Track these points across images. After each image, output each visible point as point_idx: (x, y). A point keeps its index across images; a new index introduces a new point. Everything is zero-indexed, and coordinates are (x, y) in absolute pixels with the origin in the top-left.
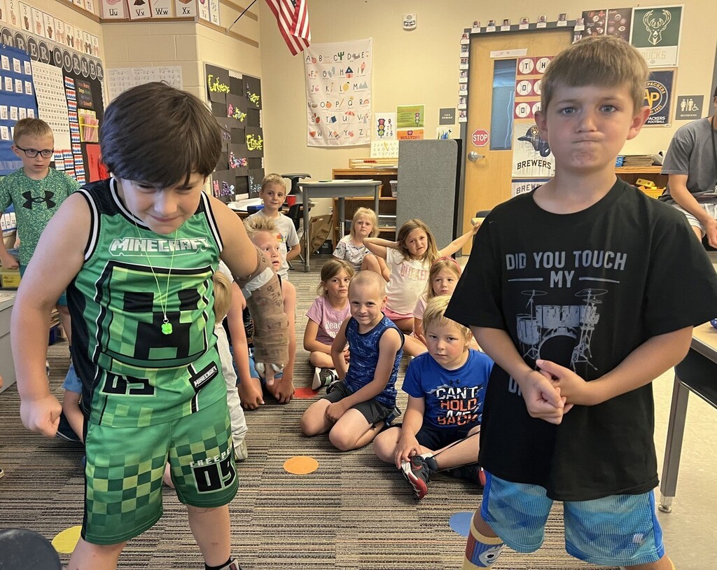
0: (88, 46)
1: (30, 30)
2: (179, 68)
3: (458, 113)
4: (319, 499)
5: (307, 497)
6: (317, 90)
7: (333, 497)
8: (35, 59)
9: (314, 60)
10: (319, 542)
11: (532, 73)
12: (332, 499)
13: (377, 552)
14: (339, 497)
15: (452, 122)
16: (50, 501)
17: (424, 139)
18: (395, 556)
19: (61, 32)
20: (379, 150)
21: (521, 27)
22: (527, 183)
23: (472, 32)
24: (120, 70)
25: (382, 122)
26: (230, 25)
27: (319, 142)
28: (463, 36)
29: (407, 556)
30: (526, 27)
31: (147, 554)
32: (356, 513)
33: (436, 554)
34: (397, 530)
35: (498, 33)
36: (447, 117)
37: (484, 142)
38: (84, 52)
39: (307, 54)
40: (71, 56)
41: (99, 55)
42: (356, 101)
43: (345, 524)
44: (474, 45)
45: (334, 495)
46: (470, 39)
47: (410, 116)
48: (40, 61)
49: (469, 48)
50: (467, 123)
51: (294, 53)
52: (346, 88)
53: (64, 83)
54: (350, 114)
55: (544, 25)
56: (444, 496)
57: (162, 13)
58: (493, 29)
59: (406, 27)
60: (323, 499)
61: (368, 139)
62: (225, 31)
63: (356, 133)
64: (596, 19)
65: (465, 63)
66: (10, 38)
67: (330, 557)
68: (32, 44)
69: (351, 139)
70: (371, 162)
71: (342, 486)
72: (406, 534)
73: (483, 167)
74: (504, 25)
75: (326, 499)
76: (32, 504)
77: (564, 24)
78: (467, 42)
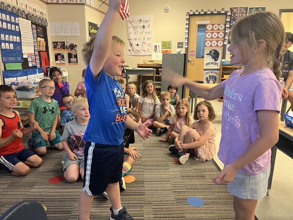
0: (41, 13)
1: (18, 5)
2: (78, 23)
3: (184, 44)
4: (136, 193)
5: (131, 192)
6: (131, 33)
7: (141, 192)
8: (20, 17)
9: (130, 22)
10: (137, 210)
11: (211, 30)
12: (141, 193)
13: (160, 213)
14: (144, 192)
15: (182, 47)
16: (26, 196)
17: (172, 53)
18: (167, 215)
19: (31, 7)
20: (155, 57)
21: (208, 13)
22: (209, 71)
23: (190, 14)
24: (54, 23)
25: (156, 46)
26: (98, 7)
27: (132, 53)
28: (187, 15)
29: (171, 215)
30: (210, 13)
31: (67, 217)
32: (151, 198)
33: (183, 214)
34: (167, 204)
35: (199, 15)
36: (180, 45)
37: (194, 55)
38: (40, 15)
39: (128, 20)
40: (35, 16)
41: (46, 17)
42: (146, 38)
43: (147, 203)
44: (190, 19)
45: (142, 191)
46: (189, 16)
47: (166, 45)
48: (22, 18)
49: (189, 20)
50: (188, 48)
51: (123, 19)
52: (142, 33)
53: (32, 27)
54: (144, 43)
55: (216, 12)
56: (184, 190)
57: (72, 1)
58: (197, 13)
59: (165, 11)
60: (138, 193)
61: (151, 53)
62: (96, 9)
63: (146, 50)
64: (235, 11)
65: (187, 25)
66: (10, 8)
67: (142, 216)
68: (19, 11)
69: (144, 53)
70: (152, 61)
71: (145, 187)
72: (171, 206)
73: (193, 64)
74: (202, 11)
75: (139, 193)
76: (18, 197)
77: (223, 12)
78: (188, 17)
